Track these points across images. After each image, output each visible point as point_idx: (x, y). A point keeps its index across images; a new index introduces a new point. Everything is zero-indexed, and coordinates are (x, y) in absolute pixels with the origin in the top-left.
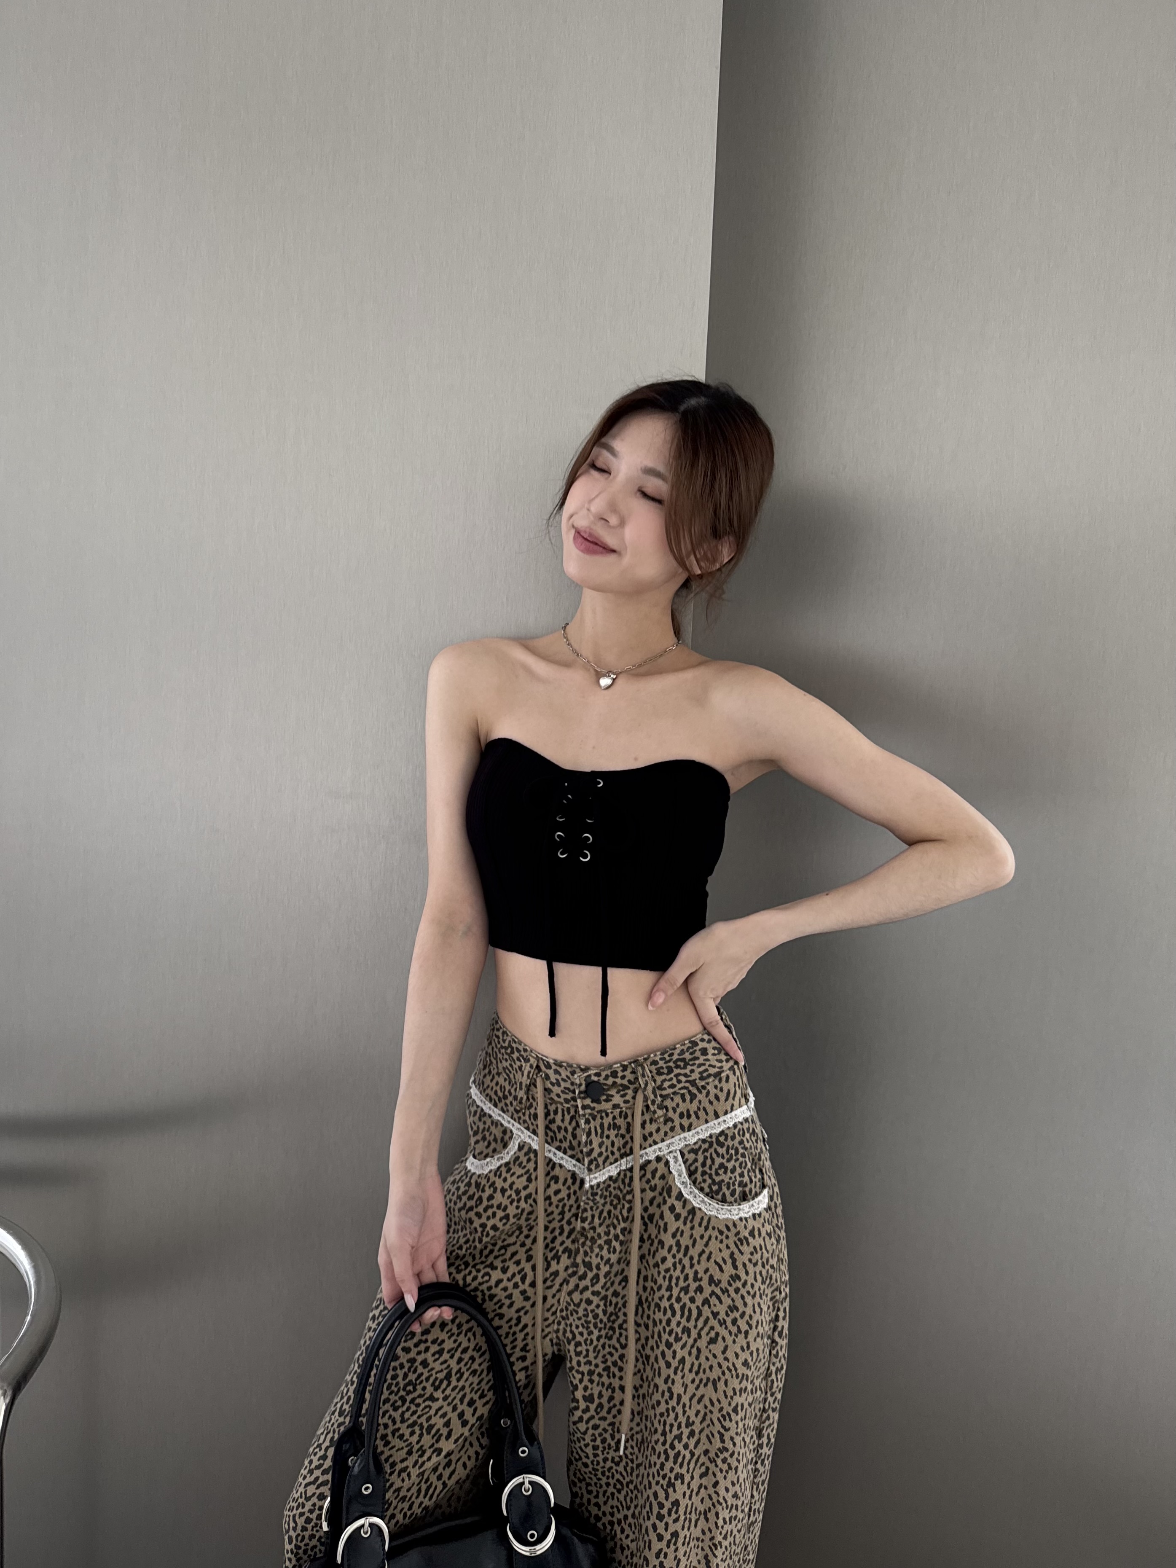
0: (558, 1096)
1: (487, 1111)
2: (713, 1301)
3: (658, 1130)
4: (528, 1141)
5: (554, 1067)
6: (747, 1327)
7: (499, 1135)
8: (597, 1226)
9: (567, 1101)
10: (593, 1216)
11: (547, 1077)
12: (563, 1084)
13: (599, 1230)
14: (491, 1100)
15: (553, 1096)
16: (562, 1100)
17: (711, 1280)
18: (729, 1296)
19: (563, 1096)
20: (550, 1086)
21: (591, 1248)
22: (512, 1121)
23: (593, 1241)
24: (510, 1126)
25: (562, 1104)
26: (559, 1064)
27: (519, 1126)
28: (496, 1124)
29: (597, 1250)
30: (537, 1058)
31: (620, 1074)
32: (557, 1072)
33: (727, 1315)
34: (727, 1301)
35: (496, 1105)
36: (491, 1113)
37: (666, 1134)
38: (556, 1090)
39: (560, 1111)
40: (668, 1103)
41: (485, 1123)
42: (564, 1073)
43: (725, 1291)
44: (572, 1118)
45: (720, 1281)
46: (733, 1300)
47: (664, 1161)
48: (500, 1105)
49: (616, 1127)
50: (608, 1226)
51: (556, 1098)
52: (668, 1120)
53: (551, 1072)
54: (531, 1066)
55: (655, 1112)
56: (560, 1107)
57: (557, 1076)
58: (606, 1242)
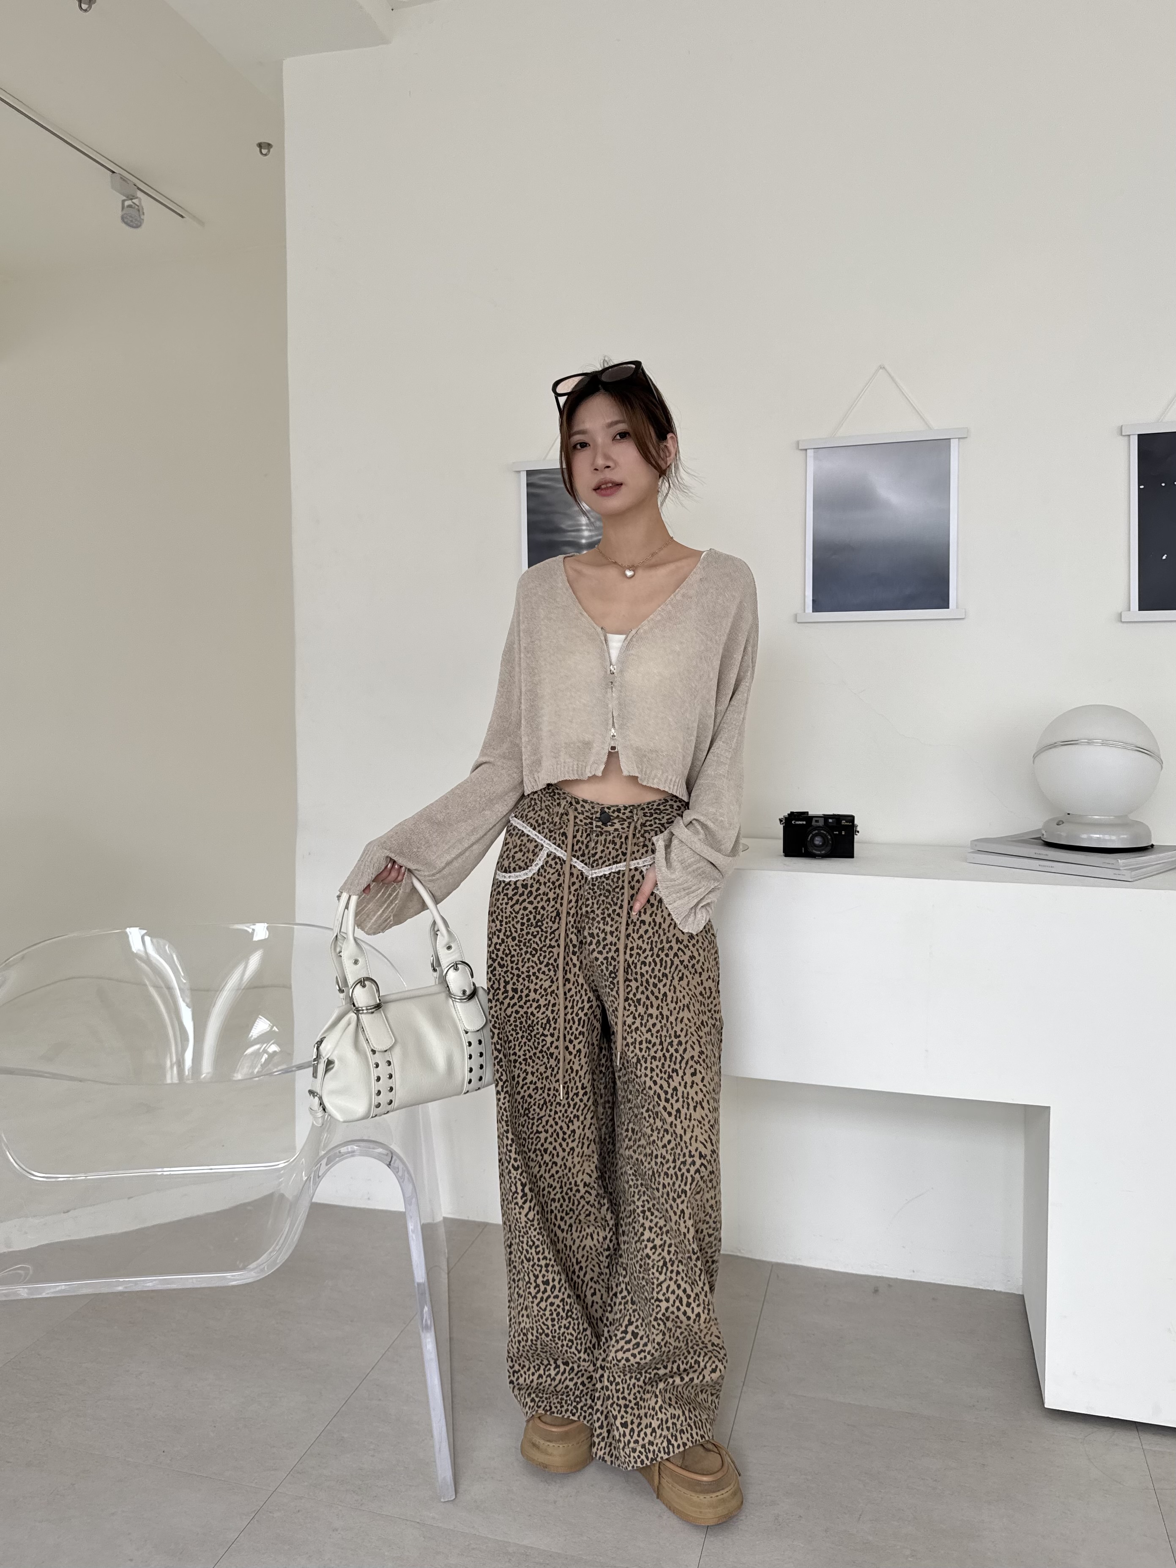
0: (581, 821)
1: (526, 831)
2: (680, 953)
3: (638, 851)
4: (554, 851)
5: (581, 803)
6: (701, 970)
7: (532, 847)
8: (596, 910)
9: (586, 824)
10: (593, 903)
11: (576, 809)
12: (586, 814)
13: (597, 912)
14: (531, 826)
15: (577, 821)
16: (583, 824)
17: (678, 941)
18: (689, 949)
19: (585, 821)
20: (577, 815)
21: (592, 924)
22: (544, 839)
23: (593, 919)
24: (542, 842)
25: (582, 826)
26: (585, 801)
27: (549, 842)
28: (531, 841)
29: (596, 924)
30: (572, 797)
31: (622, 811)
32: (583, 806)
33: (689, 962)
34: (689, 953)
35: (534, 829)
36: (529, 834)
37: (642, 854)
38: (581, 817)
39: (580, 830)
40: (647, 835)
41: (522, 841)
42: (587, 807)
43: (687, 946)
44: (588, 835)
45: (683, 940)
46: (692, 952)
47: (639, 871)
48: (538, 829)
49: (614, 843)
50: (603, 910)
51: (579, 823)
52: (645, 846)
53: (578, 806)
54: (567, 802)
55: (638, 838)
56: (581, 828)
57: (582, 809)
58: (602, 919)
